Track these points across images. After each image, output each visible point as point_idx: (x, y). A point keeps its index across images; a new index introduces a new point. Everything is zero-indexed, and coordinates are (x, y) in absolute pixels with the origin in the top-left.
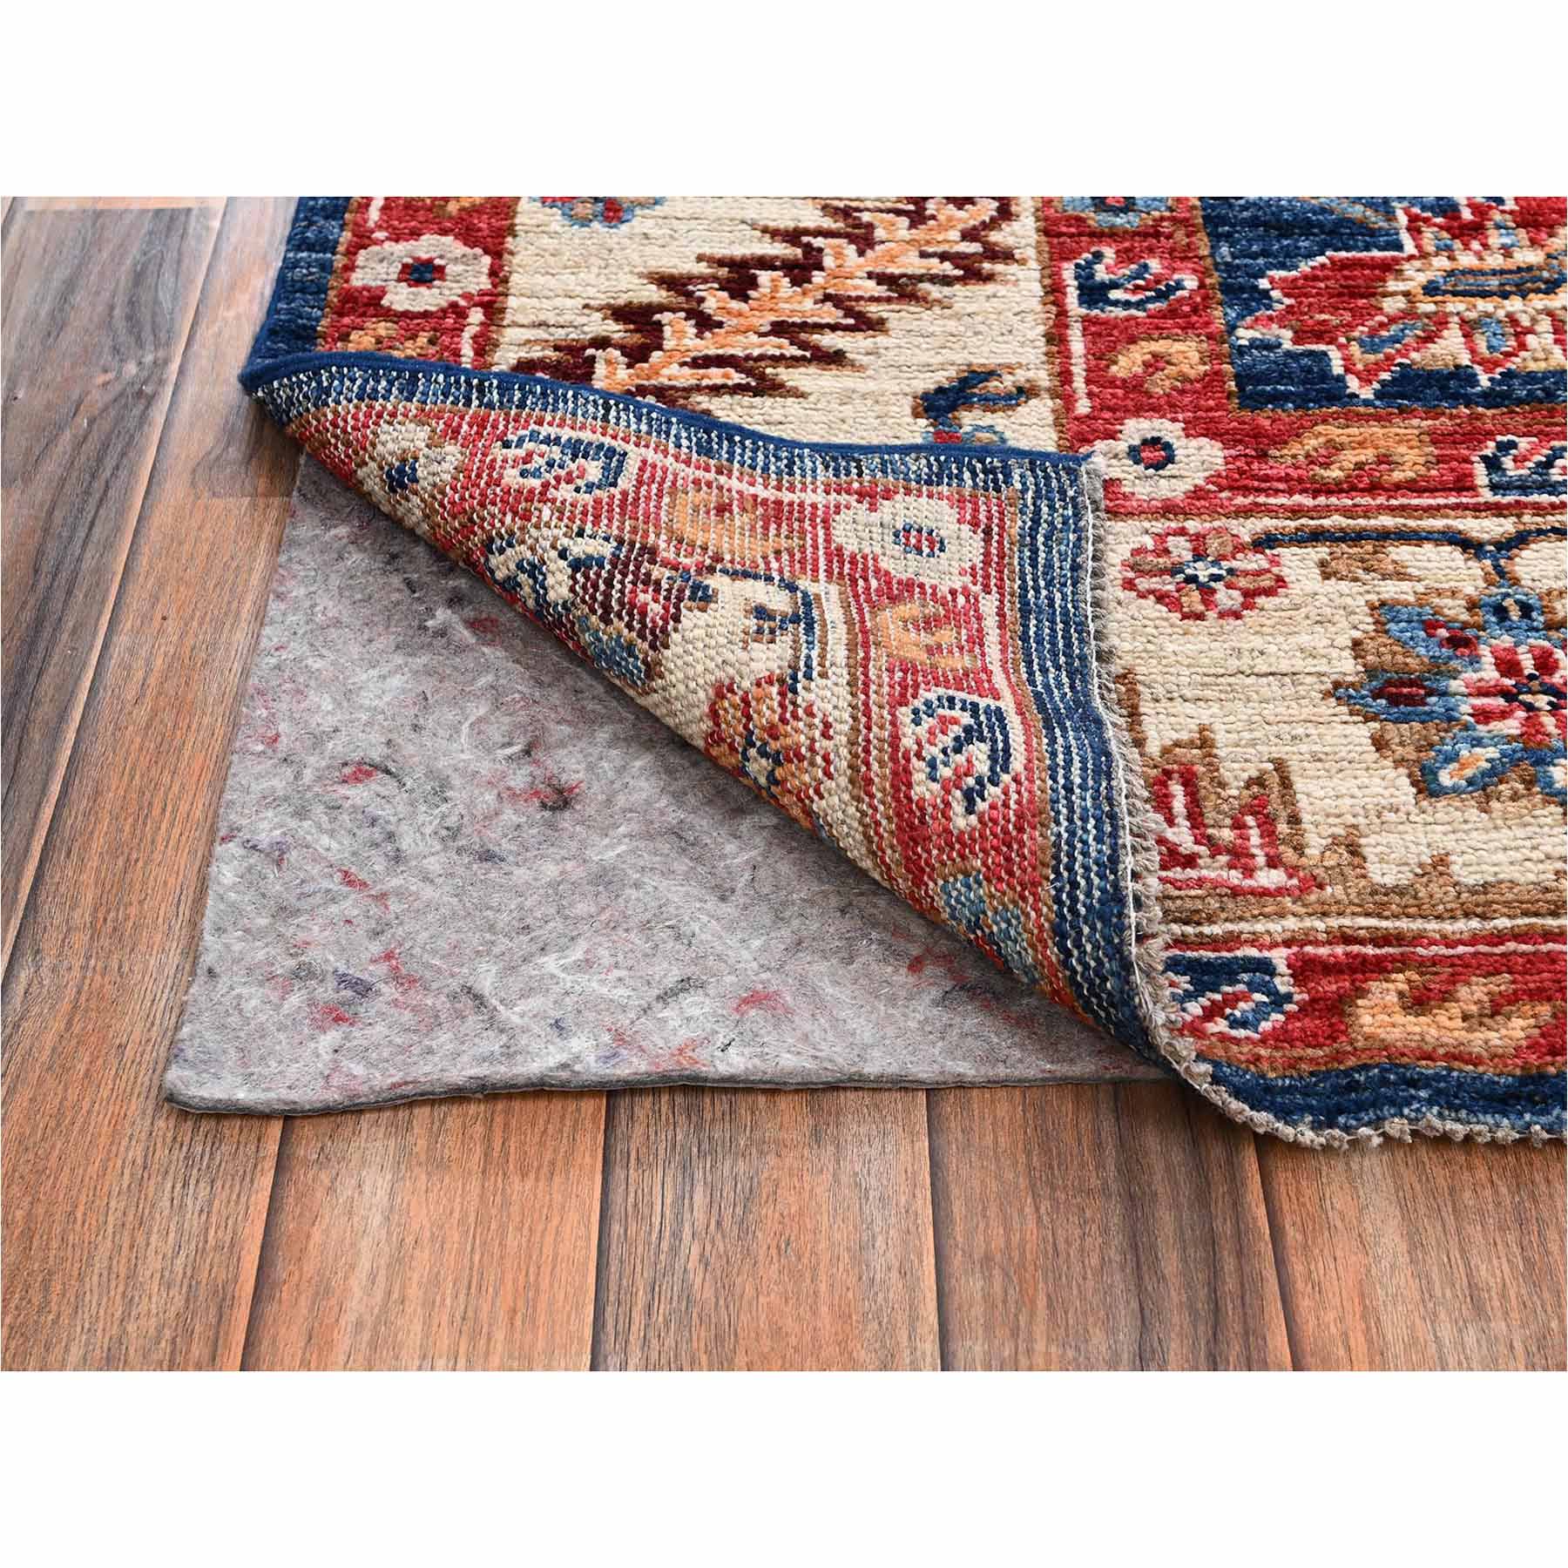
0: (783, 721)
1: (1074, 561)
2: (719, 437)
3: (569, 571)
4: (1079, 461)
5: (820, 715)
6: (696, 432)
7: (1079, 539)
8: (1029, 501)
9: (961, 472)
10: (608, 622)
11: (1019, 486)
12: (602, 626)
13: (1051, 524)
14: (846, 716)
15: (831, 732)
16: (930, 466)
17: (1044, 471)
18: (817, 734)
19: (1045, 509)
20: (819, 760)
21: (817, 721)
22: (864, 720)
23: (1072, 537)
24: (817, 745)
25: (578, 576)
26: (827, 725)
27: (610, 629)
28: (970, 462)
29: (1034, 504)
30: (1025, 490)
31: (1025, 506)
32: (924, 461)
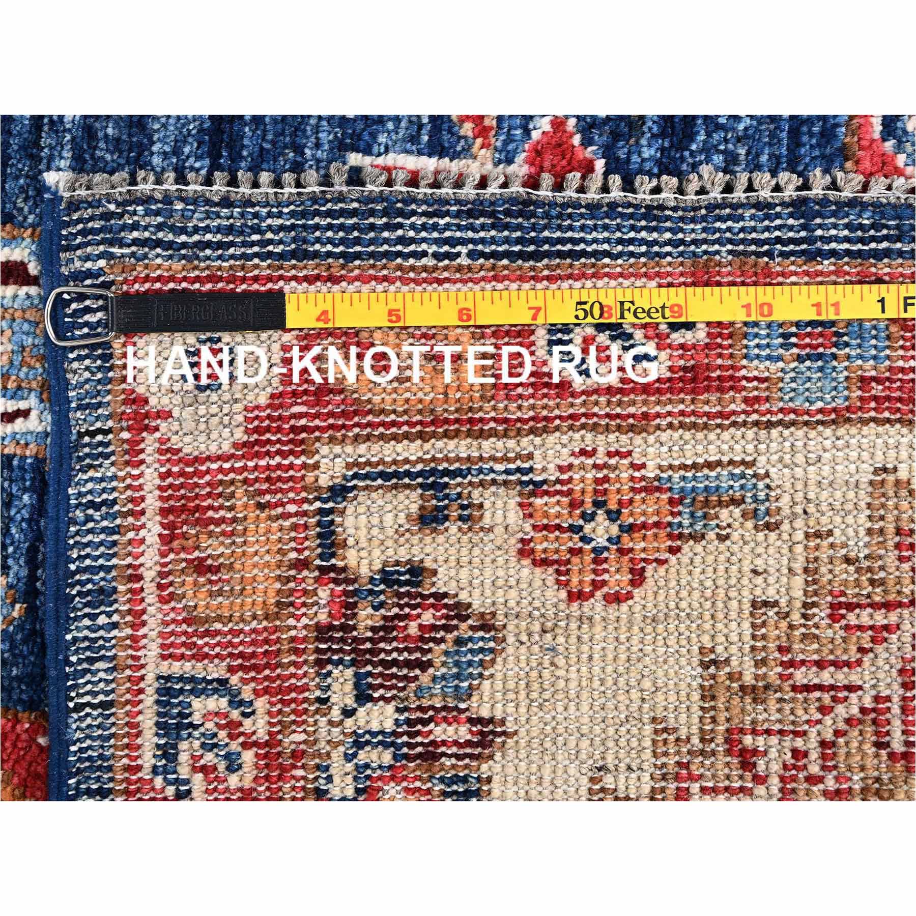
0: (570, 492)
1: (216, 204)
2: (73, 586)
3: (369, 705)
4: (57, 199)
5: (572, 459)
6: (75, 609)
7: (182, 199)
8: (126, 251)
9: (86, 324)
10: (430, 663)
11: (102, 263)
12: (431, 670)
13: (160, 227)
14: (577, 436)
15: (589, 449)
16: (79, 358)
17: (75, 236)
18: (590, 461)
19: (135, 234)
20: (613, 461)
21: (576, 462)
22: (583, 420)
23: (179, 206)
24: (599, 462)
25: (376, 695)
26: (583, 452)
27: (437, 662)
28: (70, 316)
29: (129, 246)
30: (110, 256)
31: (133, 254)
32: (75, 365)
